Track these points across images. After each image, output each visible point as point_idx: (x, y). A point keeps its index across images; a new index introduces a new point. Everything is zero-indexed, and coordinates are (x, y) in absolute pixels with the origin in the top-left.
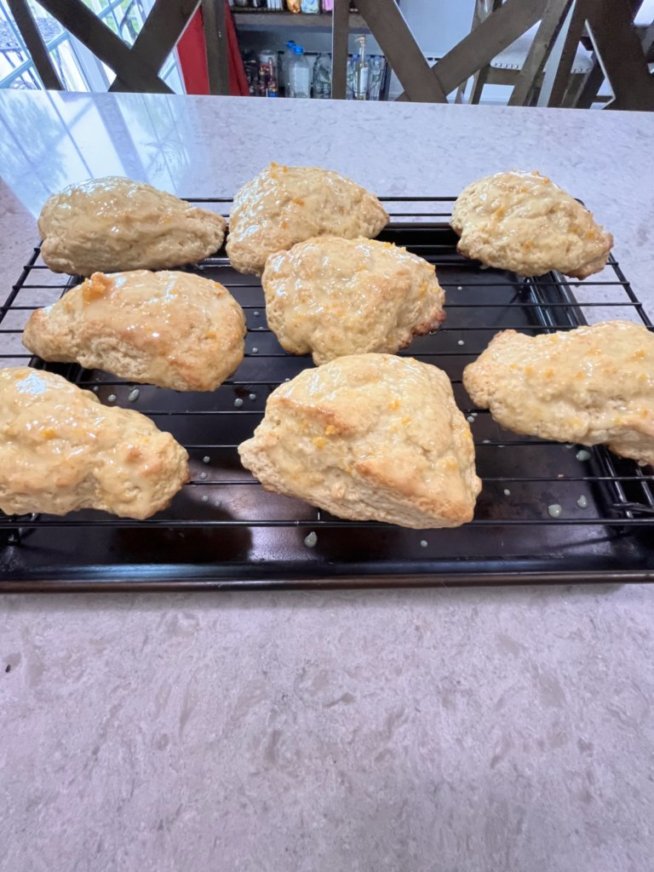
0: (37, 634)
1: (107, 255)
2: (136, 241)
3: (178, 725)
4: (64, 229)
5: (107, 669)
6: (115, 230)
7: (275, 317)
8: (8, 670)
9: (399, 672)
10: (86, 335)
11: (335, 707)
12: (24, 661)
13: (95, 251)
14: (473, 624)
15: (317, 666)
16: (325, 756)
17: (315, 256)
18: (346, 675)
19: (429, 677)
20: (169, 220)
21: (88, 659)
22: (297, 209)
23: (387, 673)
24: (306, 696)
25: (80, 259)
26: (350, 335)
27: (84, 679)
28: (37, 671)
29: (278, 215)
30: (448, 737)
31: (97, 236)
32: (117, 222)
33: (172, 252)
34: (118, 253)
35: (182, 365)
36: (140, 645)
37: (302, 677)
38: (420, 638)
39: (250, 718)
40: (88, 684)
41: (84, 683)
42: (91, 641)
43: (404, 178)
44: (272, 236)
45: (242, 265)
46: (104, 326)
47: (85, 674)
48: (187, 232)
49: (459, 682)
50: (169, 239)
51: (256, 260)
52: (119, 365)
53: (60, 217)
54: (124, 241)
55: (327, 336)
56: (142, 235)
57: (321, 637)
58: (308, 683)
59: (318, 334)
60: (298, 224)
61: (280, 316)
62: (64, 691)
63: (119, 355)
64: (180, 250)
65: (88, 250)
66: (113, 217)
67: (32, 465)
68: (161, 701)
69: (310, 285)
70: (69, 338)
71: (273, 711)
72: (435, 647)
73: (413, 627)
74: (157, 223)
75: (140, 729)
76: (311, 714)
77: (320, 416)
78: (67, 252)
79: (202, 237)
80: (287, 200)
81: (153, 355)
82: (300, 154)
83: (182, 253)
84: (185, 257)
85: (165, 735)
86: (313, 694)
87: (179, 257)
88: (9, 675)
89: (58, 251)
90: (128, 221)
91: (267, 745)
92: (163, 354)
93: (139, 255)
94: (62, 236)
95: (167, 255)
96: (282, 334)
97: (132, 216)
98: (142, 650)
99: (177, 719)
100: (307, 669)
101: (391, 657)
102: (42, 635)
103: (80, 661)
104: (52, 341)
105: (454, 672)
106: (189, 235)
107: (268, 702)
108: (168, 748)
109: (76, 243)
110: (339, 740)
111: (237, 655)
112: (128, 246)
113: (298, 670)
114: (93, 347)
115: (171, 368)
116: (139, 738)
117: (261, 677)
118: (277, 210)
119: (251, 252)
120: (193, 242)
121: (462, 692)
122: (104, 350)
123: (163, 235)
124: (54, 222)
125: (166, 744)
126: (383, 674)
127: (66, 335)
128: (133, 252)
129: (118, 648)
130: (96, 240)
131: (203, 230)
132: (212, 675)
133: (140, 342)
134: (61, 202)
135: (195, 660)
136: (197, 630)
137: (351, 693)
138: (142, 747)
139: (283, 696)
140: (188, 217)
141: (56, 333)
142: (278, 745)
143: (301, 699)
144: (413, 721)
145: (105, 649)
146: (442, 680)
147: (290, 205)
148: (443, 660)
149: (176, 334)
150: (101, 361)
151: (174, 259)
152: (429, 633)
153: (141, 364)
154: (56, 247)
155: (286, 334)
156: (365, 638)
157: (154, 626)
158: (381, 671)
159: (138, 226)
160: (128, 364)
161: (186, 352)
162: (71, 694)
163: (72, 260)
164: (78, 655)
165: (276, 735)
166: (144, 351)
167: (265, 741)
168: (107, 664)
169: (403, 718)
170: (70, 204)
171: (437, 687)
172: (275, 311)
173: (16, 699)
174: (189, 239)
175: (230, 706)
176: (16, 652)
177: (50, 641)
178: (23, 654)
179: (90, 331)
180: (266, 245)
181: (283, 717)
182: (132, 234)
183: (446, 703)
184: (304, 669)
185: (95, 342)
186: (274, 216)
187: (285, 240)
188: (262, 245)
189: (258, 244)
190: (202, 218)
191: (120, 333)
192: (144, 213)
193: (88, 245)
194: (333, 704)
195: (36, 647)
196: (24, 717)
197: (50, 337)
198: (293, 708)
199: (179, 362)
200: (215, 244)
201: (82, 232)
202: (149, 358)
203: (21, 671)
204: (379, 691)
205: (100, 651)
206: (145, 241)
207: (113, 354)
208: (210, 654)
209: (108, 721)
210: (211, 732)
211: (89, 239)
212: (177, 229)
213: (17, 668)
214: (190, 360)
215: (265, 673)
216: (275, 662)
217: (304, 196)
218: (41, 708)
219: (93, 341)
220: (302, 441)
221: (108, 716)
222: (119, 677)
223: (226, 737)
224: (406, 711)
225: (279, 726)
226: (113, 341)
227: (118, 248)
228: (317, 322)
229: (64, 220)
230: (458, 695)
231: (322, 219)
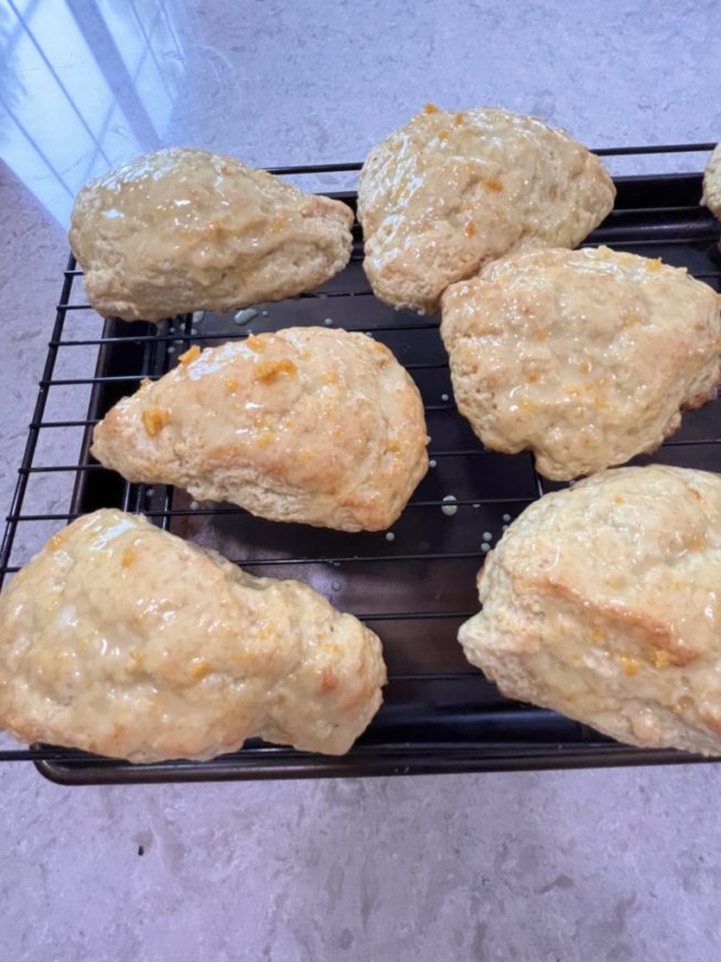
0: (166, 806)
1: (187, 293)
2: (231, 268)
3: (360, 919)
4: (118, 254)
5: (260, 850)
6: (203, 256)
7: (475, 400)
8: (141, 852)
9: (625, 847)
10: (206, 467)
11: (552, 892)
12: (158, 839)
13: (171, 288)
14: (713, 782)
15: (521, 841)
16: (546, 954)
17: (547, 297)
18: (558, 852)
19: (663, 853)
20: (281, 225)
21: (235, 837)
22: (492, 198)
23: (610, 848)
24: (513, 881)
25: (147, 300)
26: (613, 437)
27: (235, 862)
28: (177, 851)
29: (457, 210)
30: (695, 929)
31: (174, 266)
32: (204, 239)
33: (284, 279)
34: (205, 289)
35: (358, 506)
36: (296, 818)
37: (503, 855)
38: (647, 801)
39: (446, 909)
40: (242, 869)
41: (237, 867)
42: (236, 814)
43: (550, 94)
44: (451, 251)
45: (399, 298)
46: (236, 454)
47: (235, 855)
48: (306, 243)
49: (701, 859)
50: (280, 259)
51: (425, 290)
52: (256, 504)
53: (110, 234)
54: (215, 269)
55: (575, 440)
56: (241, 258)
57: (521, 804)
58: (512, 864)
59: (557, 435)
60: (492, 225)
61: (487, 399)
62: (215, 877)
63: (258, 492)
64: (296, 274)
65: (160, 288)
66: (198, 233)
67: (182, 720)
68: (335, 888)
69: (542, 351)
70: (176, 465)
71: (473, 898)
72: (667, 814)
73: (637, 789)
74: (263, 234)
75: (316, 923)
76: (521, 903)
77: (638, 631)
78: (126, 291)
79: (323, 248)
80: (473, 181)
81: (314, 493)
82: (391, 59)
83: (297, 279)
84: (302, 283)
85: (346, 932)
86: (519, 876)
87: (294, 284)
88: (142, 858)
89: (113, 291)
90: (220, 236)
91: (472, 941)
92: (332, 492)
93: (235, 287)
94: (118, 267)
95: (277, 284)
96: (487, 426)
97: (226, 227)
98: (298, 824)
99: (358, 911)
100: (508, 845)
101: (612, 827)
102: (172, 807)
103: (225, 841)
104: (147, 469)
105: (694, 846)
106: (308, 248)
107: (466, 888)
108: (354, 944)
109: (143, 279)
110: (559, 934)
111: (418, 828)
112: (220, 276)
113: (497, 846)
114: (216, 480)
115: (341, 509)
116: (316, 935)
117: (451, 857)
118: (455, 201)
119: (417, 278)
120: (313, 258)
121: (706, 871)
122: (233, 484)
123: (271, 252)
124: (99, 243)
125: (349, 942)
126: (606, 848)
127: (171, 461)
128: (227, 285)
129: (269, 822)
130: (173, 272)
131: (329, 238)
132: (391, 855)
133: (295, 477)
134: (105, 207)
135: (367, 836)
136: (364, 797)
137: (567, 874)
138: (322, 945)
139: (483, 881)
140: (304, 216)
141: (153, 458)
142: (486, 941)
143: (507, 883)
144: (649, 909)
145: (253, 824)
146: (679, 856)
147: (479, 190)
148: (679, 831)
149: (348, 458)
150: (224, 494)
151: (286, 288)
152: (657, 796)
153: (293, 503)
154: (110, 285)
155: (493, 428)
156: (576, 803)
157: (308, 793)
158: (603, 846)
159: (237, 245)
160: (273, 503)
161: (364, 483)
162: (224, 881)
163: (133, 301)
164: (222, 832)
165: (481, 930)
166: (299, 488)
167: (470, 936)
168: (259, 843)
169: (635, 906)
170: (120, 210)
171: (675, 865)
172: (478, 391)
173: (159, 889)
174: (307, 254)
175: (419, 892)
176: (146, 829)
177: (184, 814)
178: (154, 832)
179: (213, 462)
180: (440, 266)
181: (487, 907)
182: (225, 258)
183: (687, 884)
184: (504, 845)
185: (219, 476)
186: (451, 212)
187: (473, 255)
188: (435, 266)
189: (430, 264)
190: (323, 216)
191: (263, 465)
192: (242, 220)
193: (161, 281)
194: (547, 888)
195: (168, 823)
196: (175, 909)
197: (145, 463)
198: (498, 894)
199: (356, 501)
200: (343, 258)
201: (150, 261)
202: (308, 497)
203: (156, 851)
204: (602, 873)
205: (248, 827)
206: (246, 266)
207: (249, 489)
208: (384, 827)
209: (274, 913)
210: (403, 926)
211: (161, 272)
212: (293, 240)
213: (152, 850)
214: (370, 495)
215: (457, 851)
216: (467, 838)
217: (500, 173)
218: (191, 899)
219: (216, 473)
220: (590, 654)
221: (274, 908)
222: (278, 859)
223: (421, 932)
224: (639, 896)
225: (483, 918)
226: (249, 474)
227: (205, 283)
228: (557, 416)
229: (116, 239)
230: (704, 876)
231: (527, 212)
